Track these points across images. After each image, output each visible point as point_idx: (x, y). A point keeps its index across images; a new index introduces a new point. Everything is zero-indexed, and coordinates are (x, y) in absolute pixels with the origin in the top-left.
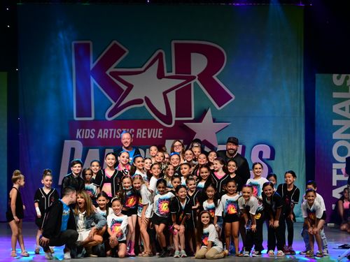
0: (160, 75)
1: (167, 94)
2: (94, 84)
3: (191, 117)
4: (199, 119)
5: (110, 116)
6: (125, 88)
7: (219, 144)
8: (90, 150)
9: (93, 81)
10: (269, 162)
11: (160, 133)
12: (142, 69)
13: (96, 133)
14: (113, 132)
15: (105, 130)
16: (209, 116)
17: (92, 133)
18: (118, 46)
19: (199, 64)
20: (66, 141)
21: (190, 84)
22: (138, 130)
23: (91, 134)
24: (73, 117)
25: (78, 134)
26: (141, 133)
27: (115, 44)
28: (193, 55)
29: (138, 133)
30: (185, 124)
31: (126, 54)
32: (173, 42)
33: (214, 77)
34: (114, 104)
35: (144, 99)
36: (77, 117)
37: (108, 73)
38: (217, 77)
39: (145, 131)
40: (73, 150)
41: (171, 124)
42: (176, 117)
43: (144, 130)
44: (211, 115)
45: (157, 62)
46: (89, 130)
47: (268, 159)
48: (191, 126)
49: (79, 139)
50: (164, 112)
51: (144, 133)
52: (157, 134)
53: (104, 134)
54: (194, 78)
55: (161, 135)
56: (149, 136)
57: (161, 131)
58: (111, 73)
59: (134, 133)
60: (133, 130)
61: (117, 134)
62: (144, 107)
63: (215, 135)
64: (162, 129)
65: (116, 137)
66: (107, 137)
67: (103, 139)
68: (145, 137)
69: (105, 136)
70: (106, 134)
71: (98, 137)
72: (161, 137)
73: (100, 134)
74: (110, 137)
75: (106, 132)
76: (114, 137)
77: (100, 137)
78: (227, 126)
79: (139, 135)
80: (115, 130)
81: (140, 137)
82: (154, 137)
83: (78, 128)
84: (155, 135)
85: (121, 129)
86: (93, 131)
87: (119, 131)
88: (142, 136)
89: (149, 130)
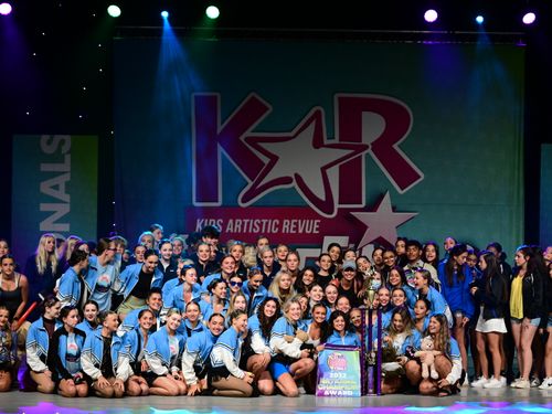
0: (318, 143)
1: (328, 171)
2: (223, 155)
3: (361, 203)
4: (373, 206)
6: (266, 160)
9: (221, 150)
11: (316, 226)
12: (291, 134)
13: (224, 225)
14: (249, 223)
15: (237, 221)
16: (387, 201)
17: (218, 224)
18: (257, 100)
19: (373, 127)
21: (360, 157)
22: (285, 221)
24: (191, 201)
25: (199, 226)
26: (288, 226)
27: (253, 97)
28: (365, 115)
29: (284, 226)
30: (352, 213)
31: (268, 112)
32: (336, 96)
33: (395, 146)
34: (251, 183)
35: (293, 177)
36: (197, 201)
37: (242, 138)
38: (399, 146)
39: (295, 223)
41: (331, 213)
42: (341, 202)
43: (293, 221)
44: (389, 202)
45: (314, 123)
46: (214, 220)
48: (362, 217)
50: (322, 196)
51: (293, 226)
52: (312, 227)
53: (234, 226)
54: (366, 147)
55: (317, 229)
56: (301, 231)
57: (318, 224)
58: (246, 139)
59: (280, 226)
60: (277, 221)
61: (254, 226)
62: (294, 188)
63: (395, 230)
64: (319, 221)
65: (252, 230)
66: (239, 231)
67: (234, 233)
68: (295, 232)
69: (238, 229)
70: (238, 226)
71: (227, 231)
72: (317, 232)
73: (230, 227)
74: (245, 231)
75: (238, 223)
76: (250, 231)
77: (229, 231)
78: (413, 217)
79: (286, 229)
80: (252, 221)
81: (288, 231)
82: (307, 232)
83: (198, 218)
84: (309, 229)
85: (261, 219)
86: (220, 222)
87: (257, 223)
88: (290, 230)
89: (300, 221)
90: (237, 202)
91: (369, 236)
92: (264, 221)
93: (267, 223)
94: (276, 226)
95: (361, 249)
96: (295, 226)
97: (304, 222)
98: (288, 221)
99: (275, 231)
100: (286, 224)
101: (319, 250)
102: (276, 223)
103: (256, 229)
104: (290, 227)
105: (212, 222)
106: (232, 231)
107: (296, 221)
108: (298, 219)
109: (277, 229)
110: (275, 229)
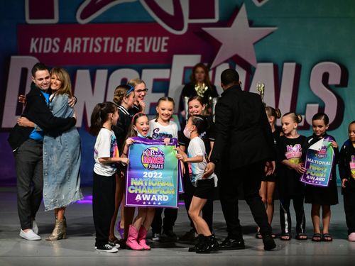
3: (214, 18)
4: (227, 21)
5: (83, 17)
7: (259, 62)
10: (340, 90)
11: (164, 44)
13: (62, 45)
14: (89, 42)
15: (76, 39)
16: (242, 17)
17: (55, 43)
20: (12, 57)
22: (129, 39)
23: (53, 46)
24: (24, 18)
25: (33, 45)
26: (133, 45)
29: (129, 45)
30: (206, 29)
36: (31, 18)
39: (141, 41)
40: (24, 72)
42: (191, 17)
43: (139, 39)
44: (246, 16)
46: (50, 40)
47: (337, 86)
48: (216, 32)
49: (33, 54)
51: (138, 44)
52: (159, 45)
53: (73, 45)
55: (165, 47)
56: (147, 49)
57: (166, 41)
59: (124, 45)
60: (121, 39)
61: (94, 46)
62: (139, 1)
63: (252, 47)
64: (167, 38)
65: (93, 50)
66: (79, 50)
67: (72, 53)
68: (140, 51)
69: (77, 48)
70: (77, 46)
71: (65, 51)
72: (166, 51)
73: (68, 46)
74: (85, 50)
75: (77, 42)
76: (91, 50)
77: (67, 51)
78: (272, 33)
79: (130, 48)
80: (92, 39)
81: (132, 50)
82: (154, 50)
83: (32, 37)
84: (156, 48)
85: (102, 37)
86: (57, 42)
87: (98, 41)
88: (135, 49)
89: (146, 39)
90: (75, 18)
91: (223, 54)
92: (106, 39)
93: (109, 42)
94: (120, 44)
95: (214, 70)
96: (140, 44)
97: (151, 39)
98: (133, 39)
99: (118, 51)
100: (131, 42)
101: (168, 71)
102: (119, 41)
103: (97, 48)
104: (135, 45)
105: (48, 42)
106: (70, 51)
107: (141, 38)
108: (144, 37)
109: (121, 48)
110: (118, 48)
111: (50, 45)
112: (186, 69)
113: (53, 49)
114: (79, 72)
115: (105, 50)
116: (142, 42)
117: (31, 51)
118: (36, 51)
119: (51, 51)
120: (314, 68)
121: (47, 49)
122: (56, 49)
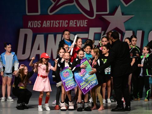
3: (106, 11)
4: (112, 13)
7: (127, 30)
8: (38, 35)
11: (86, 23)
13: (42, 24)
14: (53, 23)
15: (48, 21)
16: (119, 10)
20: (21, 29)
22: (71, 21)
23: (38, 24)
24: (26, 12)
25: (29, 24)
26: (72, 23)
29: (70, 23)
30: (103, 16)
34: (54, 3)
36: (29, 12)
40: (26, 36)
42: (97, 11)
43: (75, 21)
46: (37, 22)
48: (108, 18)
49: (30, 28)
50: (88, 8)
51: (74, 23)
52: (83, 23)
53: (47, 24)
55: (86, 24)
56: (78, 25)
57: (86, 22)
59: (68, 23)
60: (67, 21)
61: (56, 24)
62: (74, 5)
63: (123, 23)
64: (87, 20)
65: (55, 26)
66: (49, 26)
67: (46, 27)
68: (75, 26)
69: (48, 25)
70: (48, 24)
71: (43, 26)
72: (86, 26)
73: (44, 24)
74: (52, 26)
75: (48, 23)
76: (54, 26)
77: (44, 26)
78: (132, 18)
79: (71, 25)
80: (55, 21)
81: (72, 26)
82: (81, 26)
83: (29, 20)
84: (82, 25)
85: (59, 20)
86: (40, 22)
87: (57, 22)
88: (73, 25)
89: (78, 21)
90: (47, 12)
92: (61, 21)
93: (62, 22)
96: (75, 23)
97: (80, 21)
98: (72, 21)
99: (66, 26)
100: (71, 22)
101: (87, 34)
102: (66, 22)
103: (57, 25)
104: (73, 23)
105: (36, 23)
106: (45, 26)
107: (76, 21)
108: (77, 20)
109: (67, 25)
110: (66, 25)
111: (36, 24)
112: (95, 33)
113: (38, 26)
114: (49, 35)
115: (60, 26)
116: (76, 22)
117: (29, 27)
118: (31, 27)
119: (37, 27)
120: (150, 33)
121: (36, 25)
122: (39, 26)
